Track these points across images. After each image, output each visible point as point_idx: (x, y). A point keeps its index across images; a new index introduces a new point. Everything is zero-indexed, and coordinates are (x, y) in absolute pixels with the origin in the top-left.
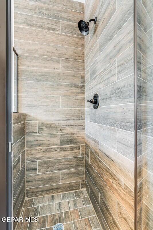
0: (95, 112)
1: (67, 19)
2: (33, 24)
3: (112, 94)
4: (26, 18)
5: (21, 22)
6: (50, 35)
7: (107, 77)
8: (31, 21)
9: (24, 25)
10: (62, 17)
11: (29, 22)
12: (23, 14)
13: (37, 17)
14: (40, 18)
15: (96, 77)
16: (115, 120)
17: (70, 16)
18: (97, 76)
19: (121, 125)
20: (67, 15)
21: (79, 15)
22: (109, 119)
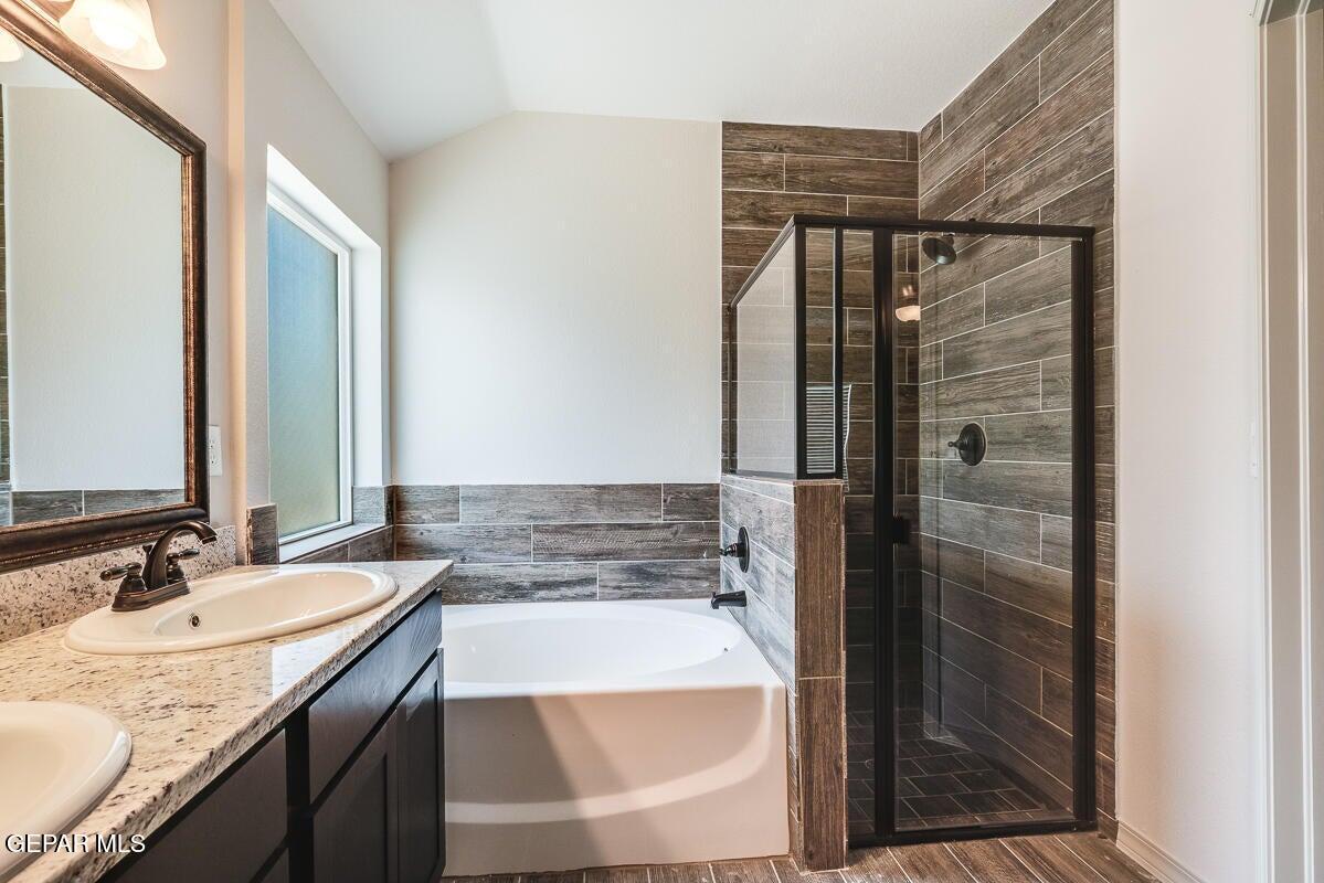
0: (969, 473)
1: (865, 188)
2: (771, 217)
3: (1027, 437)
4: (752, 204)
5: (741, 216)
6: (819, 242)
7: (1012, 392)
8: (766, 210)
9: (746, 225)
10: (851, 185)
11: (761, 214)
12: (745, 193)
13: (783, 196)
14: (790, 196)
15: (971, 378)
16: (1036, 495)
17: (876, 177)
18: (975, 377)
19: (1052, 507)
20: (864, 177)
21: (901, 171)
22: (1018, 491)
